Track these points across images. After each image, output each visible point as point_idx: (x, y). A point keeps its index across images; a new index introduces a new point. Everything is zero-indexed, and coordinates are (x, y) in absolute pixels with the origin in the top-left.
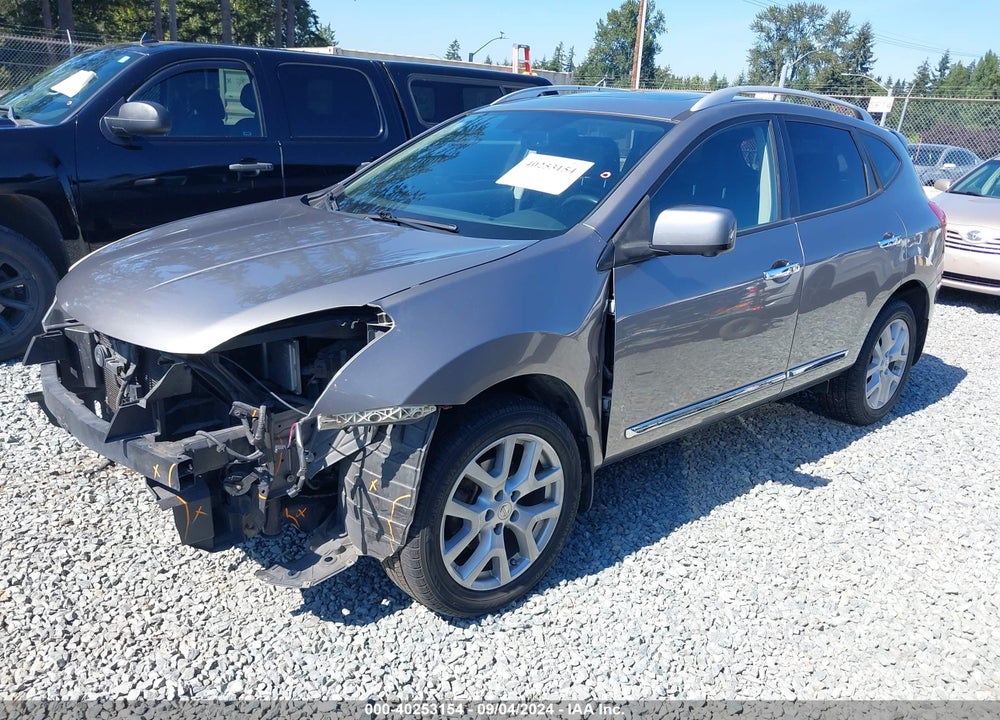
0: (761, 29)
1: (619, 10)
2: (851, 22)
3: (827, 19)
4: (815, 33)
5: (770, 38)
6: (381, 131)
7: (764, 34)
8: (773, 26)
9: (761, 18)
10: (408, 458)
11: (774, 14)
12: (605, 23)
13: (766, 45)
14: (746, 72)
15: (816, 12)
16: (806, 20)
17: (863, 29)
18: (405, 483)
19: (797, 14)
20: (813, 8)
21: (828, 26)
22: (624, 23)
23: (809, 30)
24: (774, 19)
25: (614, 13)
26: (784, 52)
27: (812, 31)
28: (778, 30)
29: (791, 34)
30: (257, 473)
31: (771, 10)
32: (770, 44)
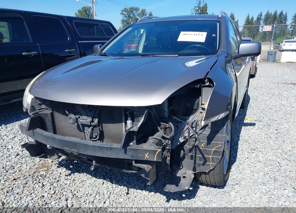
0: (123, 14)
1: (81, 9)
2: (146, 12)
3: (140, 11)
4: (138, 15)
5: (126, 17)
6: (69, 39)
7: (124, 16)
8: (126, 13)
9: (122, 11)
10: (219, 132)
11: (126, 10)
12: (77, 14)
13: (125, 19)
14: (121, 26)
15: (137, 9)
16: (135, 11)
17: (150, 13)
18: (218, 141)
19: (132, 10)
20: (136, 8)
21: (141, 13)
22: (83, 14)
23: (136, 14)
24: (126, 11)
25: (80, 10)
26: (130, 20)
27: (137, 14)
28: (128, 14)
29: (131, 15)
30: (167, 149)
31: (125, 9)
32: (126, 18)
